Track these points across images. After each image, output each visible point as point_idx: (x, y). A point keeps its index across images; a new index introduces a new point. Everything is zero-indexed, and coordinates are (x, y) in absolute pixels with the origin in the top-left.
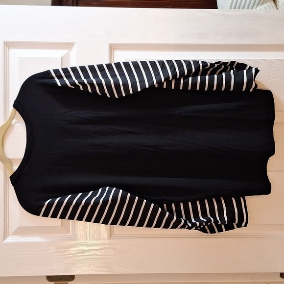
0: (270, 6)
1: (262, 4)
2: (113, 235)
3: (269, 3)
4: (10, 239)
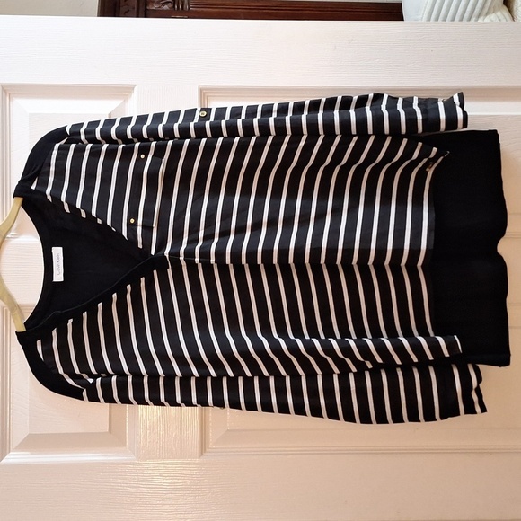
0: (502, 17)
1: (487, 14)
2: (207, 450)
3: (499, 14)
4: (13, 458)
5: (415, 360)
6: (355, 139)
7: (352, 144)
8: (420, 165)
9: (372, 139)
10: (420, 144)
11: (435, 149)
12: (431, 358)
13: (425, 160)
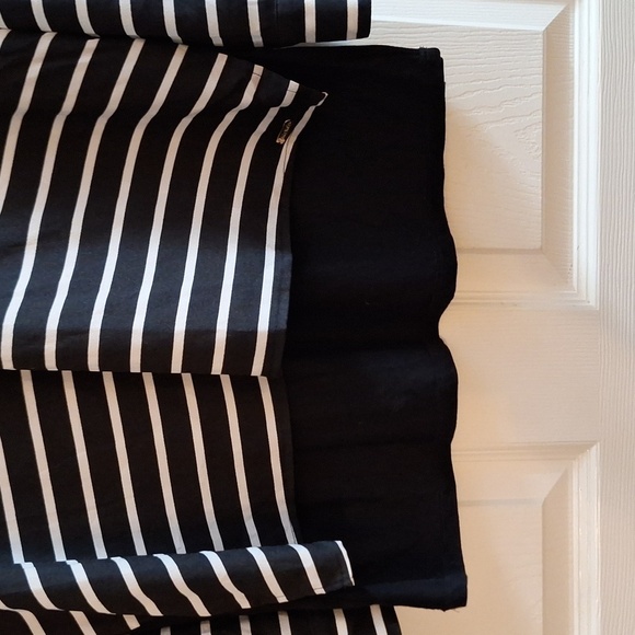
5: (245, 604)
6: (92, 45)
7: (85, 60)
8: (263, 127)
9: (136, 49)
10: (258, 70)
11: (293, 86)
12: (282, 598)
13: (273, 112)
